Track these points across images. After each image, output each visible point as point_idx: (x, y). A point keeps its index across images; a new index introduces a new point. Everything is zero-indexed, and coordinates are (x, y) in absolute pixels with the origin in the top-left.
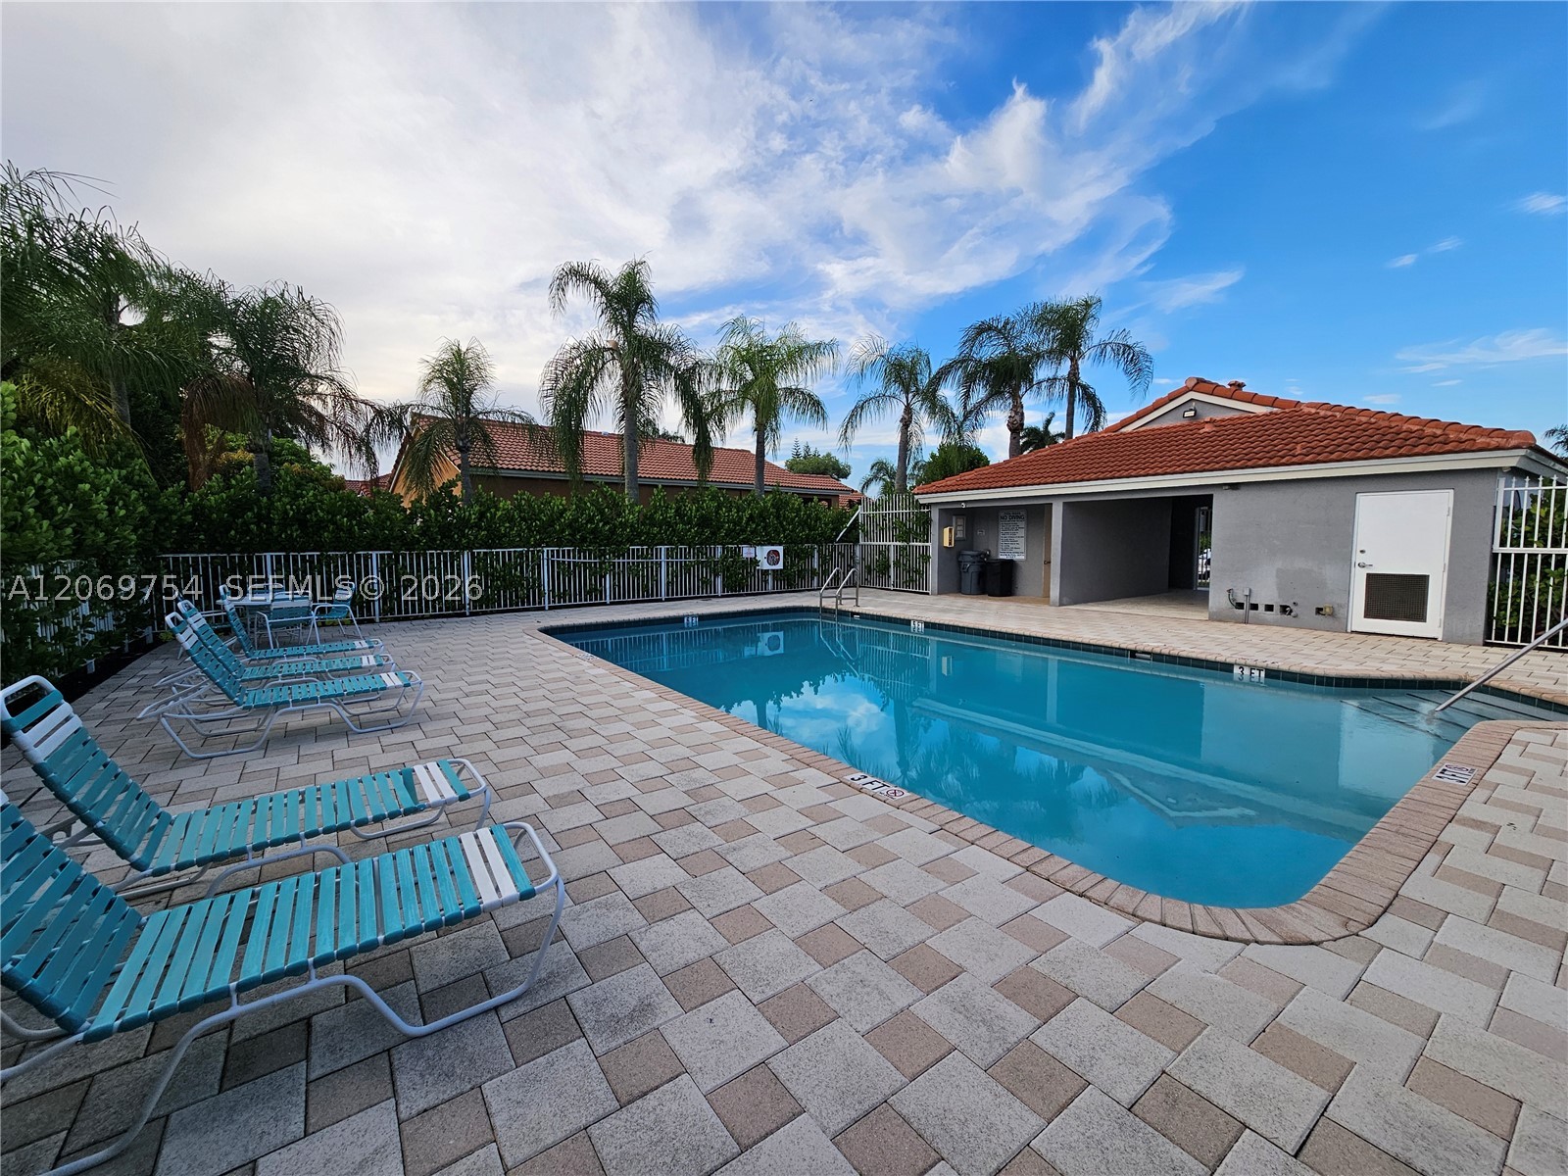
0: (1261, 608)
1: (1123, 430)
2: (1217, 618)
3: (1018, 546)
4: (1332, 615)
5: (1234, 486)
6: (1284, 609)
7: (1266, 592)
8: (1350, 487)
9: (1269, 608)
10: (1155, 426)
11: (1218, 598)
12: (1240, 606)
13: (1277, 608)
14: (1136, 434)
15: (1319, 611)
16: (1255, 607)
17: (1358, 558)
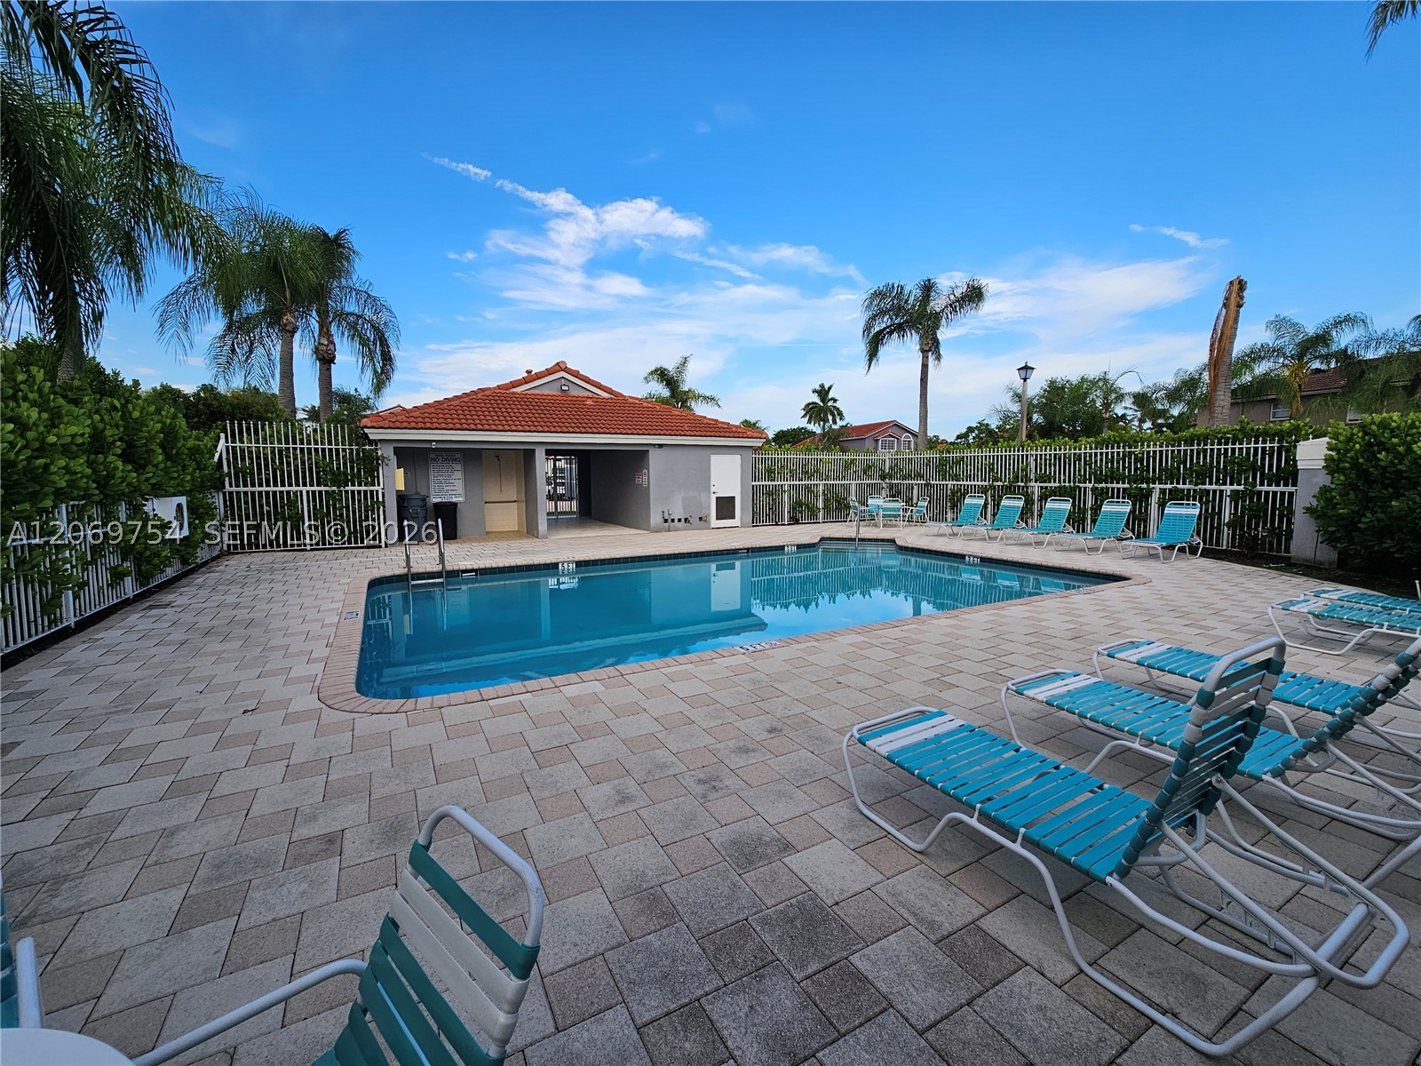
0: (676, 521)
1: (514, 390)
2: (657, 531)
3: (454, 488)
4: (705, 521)
5: (661, 446)
6: (686, 519)
7: (678, 513)
8: (707, 451)
9: (679, 520)
10: (536, 392)
11: (655, 519)
12: (666, 521)
13: (683, 520)
14: (523, 395)
15: (701, 519)
16: (673, 520)
17: (713, 489)
